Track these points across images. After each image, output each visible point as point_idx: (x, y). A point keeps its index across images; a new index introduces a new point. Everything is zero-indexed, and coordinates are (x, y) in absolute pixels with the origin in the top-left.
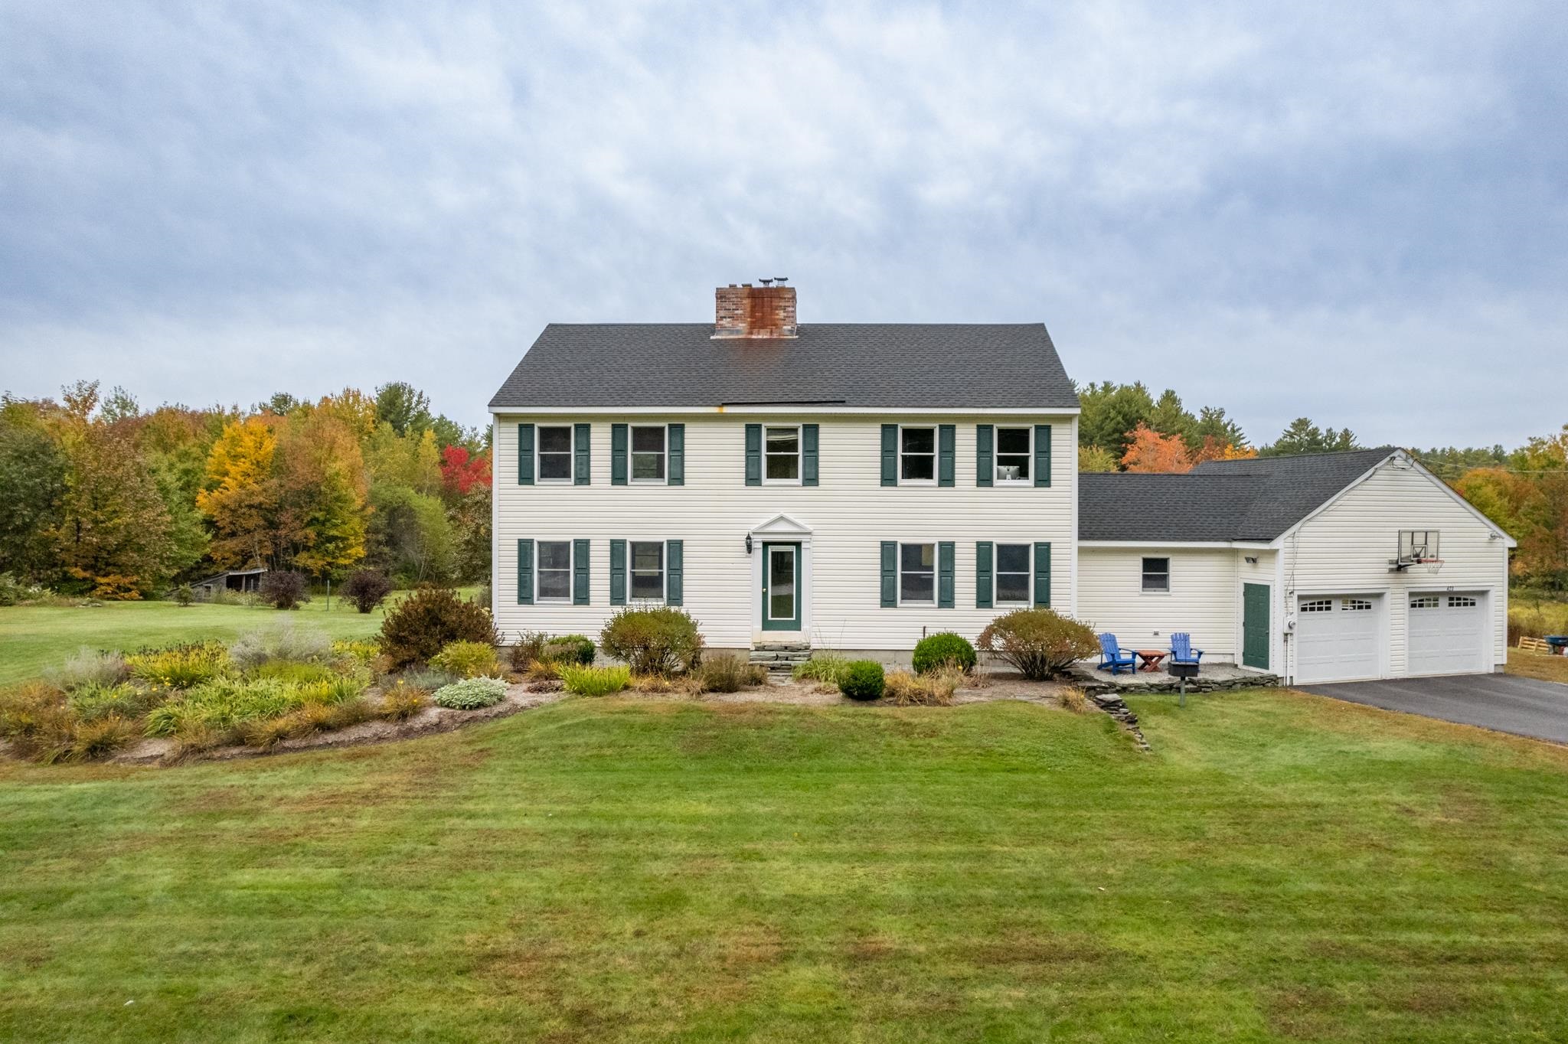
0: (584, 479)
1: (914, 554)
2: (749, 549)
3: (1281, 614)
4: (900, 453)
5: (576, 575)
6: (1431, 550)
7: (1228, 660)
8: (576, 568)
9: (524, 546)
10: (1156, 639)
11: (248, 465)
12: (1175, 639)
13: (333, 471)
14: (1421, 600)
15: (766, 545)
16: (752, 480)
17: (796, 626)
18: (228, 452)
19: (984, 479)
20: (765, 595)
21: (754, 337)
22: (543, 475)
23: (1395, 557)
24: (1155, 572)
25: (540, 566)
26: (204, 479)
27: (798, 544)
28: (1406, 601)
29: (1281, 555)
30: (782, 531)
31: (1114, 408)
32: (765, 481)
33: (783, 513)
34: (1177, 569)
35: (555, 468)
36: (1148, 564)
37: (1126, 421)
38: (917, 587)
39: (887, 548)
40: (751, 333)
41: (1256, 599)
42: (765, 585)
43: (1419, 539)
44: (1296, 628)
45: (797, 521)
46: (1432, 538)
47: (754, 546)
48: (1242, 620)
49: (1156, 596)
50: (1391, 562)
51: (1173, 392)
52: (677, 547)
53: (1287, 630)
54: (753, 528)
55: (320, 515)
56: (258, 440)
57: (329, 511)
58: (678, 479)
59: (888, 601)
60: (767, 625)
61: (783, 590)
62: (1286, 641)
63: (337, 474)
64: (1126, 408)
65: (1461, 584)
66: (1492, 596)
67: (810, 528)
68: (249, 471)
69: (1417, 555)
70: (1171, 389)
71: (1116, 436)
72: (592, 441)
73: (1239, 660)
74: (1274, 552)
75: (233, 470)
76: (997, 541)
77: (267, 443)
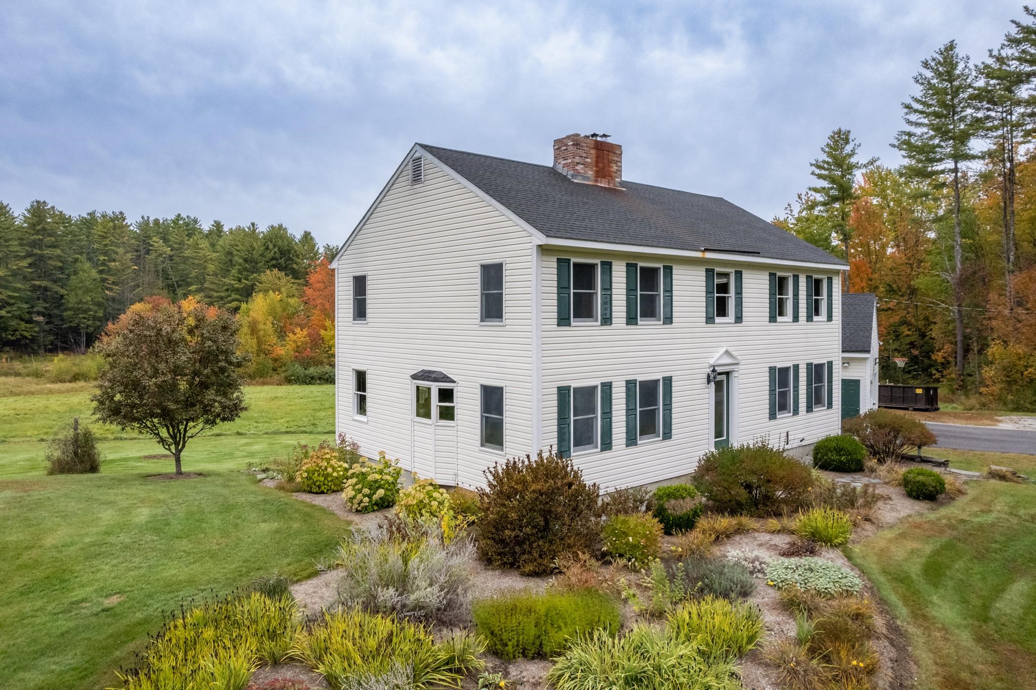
0: (607, 319)
4: (777, 295)
5: (602, 420)
8: (602, 413)
16: (710, 318)
17: (728, 442)
19: (809, 316)
21: (598, 184)
27: (728, 373)
29: (870, 360)
30: (726, 363)
31: (271, 242)
32: (716, 319)
37: (280, 252)
39: (772, 372)
40: (596, 181)
45: (733, 353)
51: (310, 233)
52: (669, 383)
54: (711, 361)
58: (669, 319)
59: (772, 414)
64: (280, 243)
67: (739, 359)
70: (308, 231)
71: (274, 262)
72: (613, 279)
76: (814, 362)
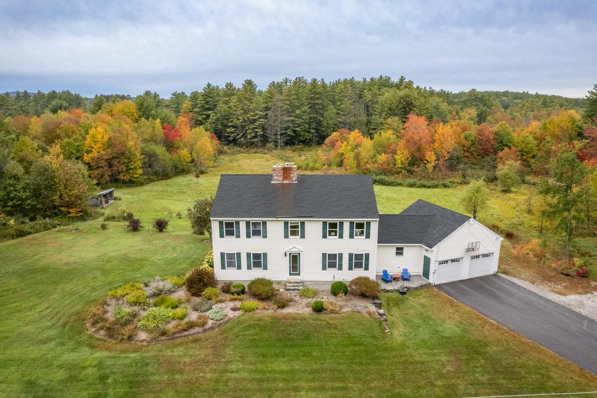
0: (238, 236)
1: (332, 257)
2: (286, 255)
3: (433, 267)
4: (328, 229)
5: (237, 262)
6: (477, 247)
7: (418, 274)
8: (237, 260)
9: (222, 255)
10: (399, 269)
11: (100, 145)
12: (404, 270)
13: (129, 146)
14: (473, 257)
15: (290, 254)
16: (286, 236)
17: (299, 274)
18: (92, 140)
19: (351, 236)
20: (290, 267)
21: (284, 182)
22: (226, 235)
23: (467, 248)
24: (399, 251)
25: (227, 259)
26: (85, 149)
27: (299, 254)
28: (470, 258)
29: (434, 251)
30: (295, 251)
32: (290, 237)
33: (296, 246)
34: (406, 251)
35: (230, 233)
36: (398, 249)
38: (332, 265)
39: (324, 255)
40: (283, 181)
41: (427, 261)
42: (290, 264)
43: (474, 245)
44: (437, 271)
45: (299, 248)
46: (478, 244)
47: (287, 254)
48: (423, 264)
49: (399, 257)
50: (466, 249)
52: (265, 255)
53: (434, 271)
54: (287, 250)
55: (126, 161)
56: (102, 135)
57: (129, 158)
58: (265, 236)
59: (324, 268)
60: (291, 274)
61: (295, 265)
62: (434, 274)
63: (131, 147)
65: (486, 252)
66: (495, 254)
67: (302, 250)
68: (101, 147)
69: (473, 249)
72: (240, 226)
73: (422, 275)
74: (433, 251)
75: (95, 147)
76: (354, 253)
77: (105, 136)
